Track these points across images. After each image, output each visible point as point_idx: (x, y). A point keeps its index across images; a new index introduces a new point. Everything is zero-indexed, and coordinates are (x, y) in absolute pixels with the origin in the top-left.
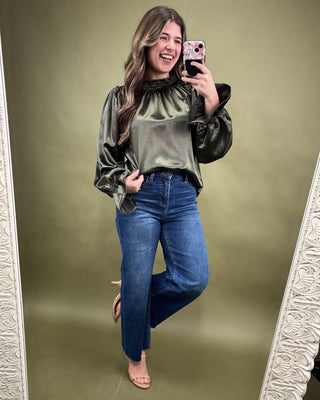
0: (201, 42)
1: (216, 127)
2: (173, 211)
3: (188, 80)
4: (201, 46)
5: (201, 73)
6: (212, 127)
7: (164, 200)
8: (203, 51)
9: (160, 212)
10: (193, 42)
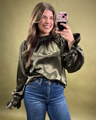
0: (66, 13)
2: (52, 100)
3: (59, 32)
4: (66, 15)
5: (66, 29)
6: (74, 55)
7: (47, 95)
8: (67, 17)
9: (45, 101)
10: (61, 13)
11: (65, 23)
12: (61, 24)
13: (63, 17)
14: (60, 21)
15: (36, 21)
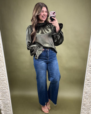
1: (59, 35)
2: (50, 60)
3: (51, 22)
4: (54, 13)
5: (55, 20)
7: (47, 57)
8: (55, 14)
9: (46, 61)
10: (52, 12)
11: (54, 17)
12: (52, 18)
13: (53, 14)
14: (52, 16)
15: (38, 13)
